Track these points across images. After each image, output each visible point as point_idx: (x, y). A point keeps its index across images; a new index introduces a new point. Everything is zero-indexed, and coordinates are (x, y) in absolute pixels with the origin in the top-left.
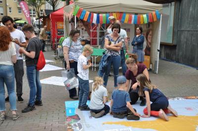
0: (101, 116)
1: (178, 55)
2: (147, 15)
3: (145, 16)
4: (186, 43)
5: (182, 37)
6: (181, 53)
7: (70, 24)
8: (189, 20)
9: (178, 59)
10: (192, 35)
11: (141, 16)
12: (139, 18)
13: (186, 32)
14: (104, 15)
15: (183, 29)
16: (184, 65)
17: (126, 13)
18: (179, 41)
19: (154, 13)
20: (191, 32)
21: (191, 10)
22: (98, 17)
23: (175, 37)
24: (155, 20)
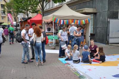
0: (78, 63)
1: (96, 38)
2: (84, 21)
3: (83, 21)
4: (100, 33)
5: (98, 30)
6: (97, 38)
7: (46, 25)
8: (100, 22)
9: (96, 40)
10: (102, 29)
11: (82, 21)
12: (81, 22)
13: (99, 28)
14: (66, 21)
15: (98, 27)
16: (99, 43)
17: (75, 19)
18: (96, 32)
19: (87, 19)
20: (101, 28)
21: (101, 18)
22: (63, 22)
23: (94, 30)
24: (88, 22)
